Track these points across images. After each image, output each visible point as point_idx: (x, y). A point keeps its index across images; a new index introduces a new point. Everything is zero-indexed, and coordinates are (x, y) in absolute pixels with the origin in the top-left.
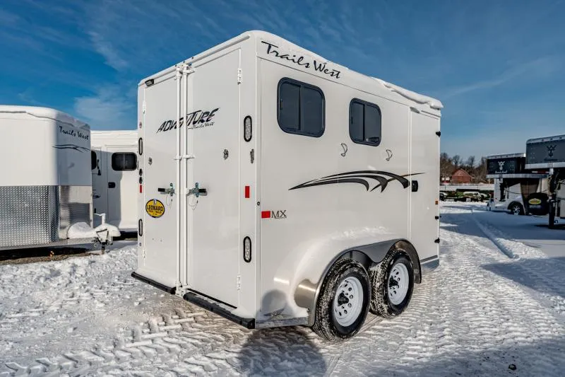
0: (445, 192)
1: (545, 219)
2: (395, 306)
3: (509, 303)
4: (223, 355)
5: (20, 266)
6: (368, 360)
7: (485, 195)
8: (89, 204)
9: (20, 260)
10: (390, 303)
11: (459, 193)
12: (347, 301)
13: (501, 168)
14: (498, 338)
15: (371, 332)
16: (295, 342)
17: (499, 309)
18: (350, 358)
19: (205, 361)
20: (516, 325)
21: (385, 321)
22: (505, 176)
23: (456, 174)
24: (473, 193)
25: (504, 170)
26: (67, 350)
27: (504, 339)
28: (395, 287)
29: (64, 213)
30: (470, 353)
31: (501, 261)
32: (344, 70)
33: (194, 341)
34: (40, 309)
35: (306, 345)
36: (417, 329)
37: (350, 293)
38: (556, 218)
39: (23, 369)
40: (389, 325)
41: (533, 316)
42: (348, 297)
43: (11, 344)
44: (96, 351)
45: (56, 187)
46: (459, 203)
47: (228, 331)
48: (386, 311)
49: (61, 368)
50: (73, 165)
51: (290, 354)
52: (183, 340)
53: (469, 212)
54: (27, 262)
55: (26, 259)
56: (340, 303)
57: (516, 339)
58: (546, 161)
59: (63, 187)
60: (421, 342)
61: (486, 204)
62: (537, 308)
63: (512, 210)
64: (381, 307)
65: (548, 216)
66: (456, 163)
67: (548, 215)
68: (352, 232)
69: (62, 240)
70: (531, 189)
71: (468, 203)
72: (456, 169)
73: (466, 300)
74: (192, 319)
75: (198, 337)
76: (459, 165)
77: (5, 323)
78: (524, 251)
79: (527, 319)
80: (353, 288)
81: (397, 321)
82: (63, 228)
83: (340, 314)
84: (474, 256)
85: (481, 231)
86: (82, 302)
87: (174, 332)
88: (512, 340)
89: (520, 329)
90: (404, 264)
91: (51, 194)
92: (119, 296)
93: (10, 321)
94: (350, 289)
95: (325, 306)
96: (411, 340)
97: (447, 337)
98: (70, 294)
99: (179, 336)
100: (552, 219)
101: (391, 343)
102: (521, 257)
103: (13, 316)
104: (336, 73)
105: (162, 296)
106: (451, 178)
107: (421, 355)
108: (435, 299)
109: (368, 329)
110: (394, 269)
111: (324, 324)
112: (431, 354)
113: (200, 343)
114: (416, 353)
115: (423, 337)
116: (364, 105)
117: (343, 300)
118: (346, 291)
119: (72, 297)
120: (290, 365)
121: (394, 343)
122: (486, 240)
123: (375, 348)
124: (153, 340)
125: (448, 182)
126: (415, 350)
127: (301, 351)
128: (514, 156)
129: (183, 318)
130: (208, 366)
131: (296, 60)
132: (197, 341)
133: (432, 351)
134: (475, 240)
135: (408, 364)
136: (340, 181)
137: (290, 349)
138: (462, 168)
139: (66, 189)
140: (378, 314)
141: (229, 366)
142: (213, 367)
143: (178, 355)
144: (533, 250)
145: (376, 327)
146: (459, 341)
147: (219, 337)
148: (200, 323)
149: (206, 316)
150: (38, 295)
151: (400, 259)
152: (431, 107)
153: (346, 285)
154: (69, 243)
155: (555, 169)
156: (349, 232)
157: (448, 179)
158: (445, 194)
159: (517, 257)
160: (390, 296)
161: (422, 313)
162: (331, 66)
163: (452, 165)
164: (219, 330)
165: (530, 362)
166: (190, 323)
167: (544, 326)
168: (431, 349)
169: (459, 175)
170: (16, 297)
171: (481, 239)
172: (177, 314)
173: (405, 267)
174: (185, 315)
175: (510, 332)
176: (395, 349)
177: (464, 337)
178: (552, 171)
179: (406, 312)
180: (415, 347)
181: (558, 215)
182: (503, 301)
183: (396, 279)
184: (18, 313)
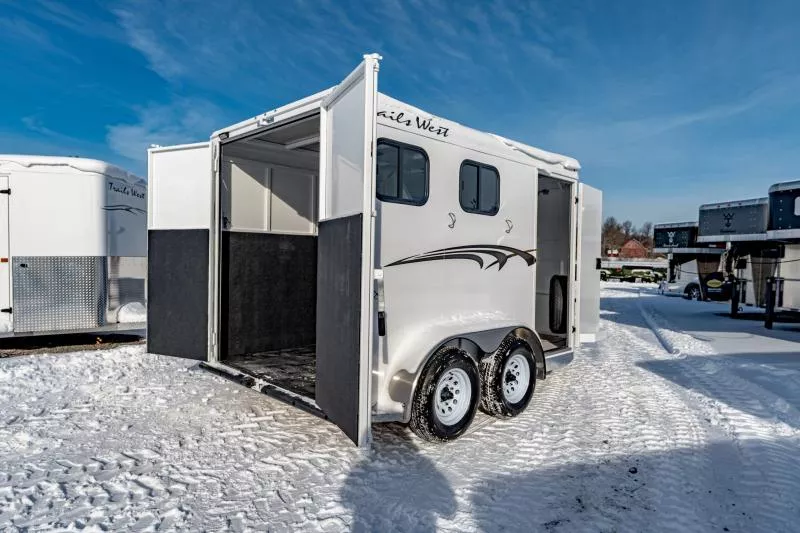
0: (608, 269)
1: (726, 306)
2: (512, 405)
3: (651, 404)
4: (307, 455)
5: (60, 355)
6: (472, 462)
7: (660, 275)
8: (143, 280)
9: (58, 348)
10: (505, 400)
11: (626, 271)
12: (451, 396)
13: (671, 241)
14: (626, 441)
15: (481, 434)
16: (389, 442)
17: (638, 411)
18: (452, 459)
19: (286, 461)
20: (651, 427)
21: (499, 423)
22: (676, 250)
23: (626, 246)
24: (644, 271)
25: (675, 242)
26: (125, 447)
27: (633, 442)
28: (513, 383)
29: (114, 290)
30: (590, 456)
31: (657, 357)
32: (454, 127)
33: (272, 441)
34: (91, 405)
35: (402, 446)
36: (534, 431)
37: (456, 388)
38: (740, 305)
39: (76, 468)
40: (503, 427)
41: (675, 418)
42: (453, 392)
43: (60, 441)
44: (158, 449)
45: (104, 259)
46: (626, 285)
47: (314, 431)
48: (500, 411)
49: (121, 466)
50: (122, 230)
51: (383, 456)
52: (260, 439)
53: (635, 295)
54: (68, 351)
55: (66, 347)
56: (443, 399)
57: (647, 443)
58: (723, 232)
59: (113, 257)
60: (536, 445)
61: (658, 286)
62: (683, 410)
63: (690, 294)
64: (495, 406)
65: (730, 303)
66: (627, 231)
67: (731, 301)
68: (461, 317)
69: (111, 324)
70: (710, 267)
71: (637, 285)
72: (627, 239)
73: (601, 400)
74: (271, 418)
75: (278, 437)
76: (631, 234)
77: (50, 419)
78: (687, 344)
79: (666, 421)
80: (459, 382)
81: (513, 422)
82: (112, 309)
83: (443, 411)
84: (625, 350)
85: (644, 319)
86: (139, 398)
87: (250, 432)
88: (641, 444)
89: (655, 432)
90: (524, 355)
91: (99, 267)
92: (184, 391)
93: (55, 417)
94: (456, 383)
95: (423, 400)
96: (525, 442)
97: (567, 440)
98: (125, 388)
99: (256, 435)
100: (735, 307)
101: (500, 445)
102: (682, 352)
103: (58, 411)
104: (443, 131)
105: (236, 392)
106: (620, 250)
107: (533, 457)
108: (564, 399)
109: (478, 430)
110: (510, 361)
111: (422, 421)
112: (545, 457)
113: (280, 443)
114: (528, 456)
115: (540, 440)
116: (478, 167)
117: (447, 395)
118: (451, 385)
119: (127, 391)
120: (380, 465)
121: (505, 445)
122: (648, 332)
123: (482, 449)
124: (224, 439)
125: (615, 255)
126: (526, 453)
127: (395, 452)
128: (687, 225)
129: (261, 416)
130: (288, 466)
131: (395, 117)
132: (276, 441)
133: (547, 454)
134: (633, 331)
135: (515, 467)
136: (447, 257)
137: (383, 450)
138: (635, 238)
139: (116, 261)
140: (491, 414)
141: (311, 466)
142: (293, 466)
143: (254, 455)
144: (699, 344)
145: (486, 428)
146: (581, 444)
147: (302, 436)
148: (281, 421)
149: (287, 414)
150: (86, 389)
151: (519, 350)
152: (565, 168)
153: (451, 378)
154: (120, 328)
155: (732, 243)
156: (458, 317)
157: (616, 252)
158: (608, 272)
159: (678, 351)
160: (505, 393)
161: (544, 415)
162: (438, 122)
163: (623, 234)
164: (303, 429)
165: (655, 466)
166: (269, 421)
167: (684, 430)
168: (546, 451)
169: (631, 247)
170: (60, 390)
171: (640, 329)
172: (253, 412)
173: (524, 359)
174: (263, 413)
175: (643, 435)
176: (504, 451)
177: (587, 440)
178: (729, 246)
179: (525, 412)
180: (528, 450)
181: (744, 301)
182: (645, 402)
183: (514, 373)
184: (64, 408)
